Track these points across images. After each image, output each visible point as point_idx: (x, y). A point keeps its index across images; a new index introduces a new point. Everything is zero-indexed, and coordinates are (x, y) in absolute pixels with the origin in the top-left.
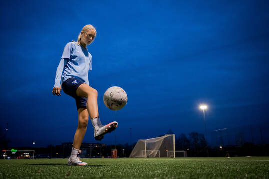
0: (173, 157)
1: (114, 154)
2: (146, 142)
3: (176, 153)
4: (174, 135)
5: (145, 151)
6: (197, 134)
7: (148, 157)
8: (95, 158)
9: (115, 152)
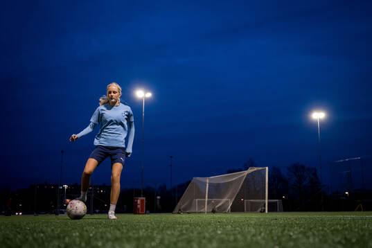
0: (264, 211)
1: (139, 206)
2: (208, 181)
3: (268, 203)
4: (267, 168)
5: (207, 199)
6: (303, 167)
7: (214, 212)
8: (99, 213)
9: (142, 201)
